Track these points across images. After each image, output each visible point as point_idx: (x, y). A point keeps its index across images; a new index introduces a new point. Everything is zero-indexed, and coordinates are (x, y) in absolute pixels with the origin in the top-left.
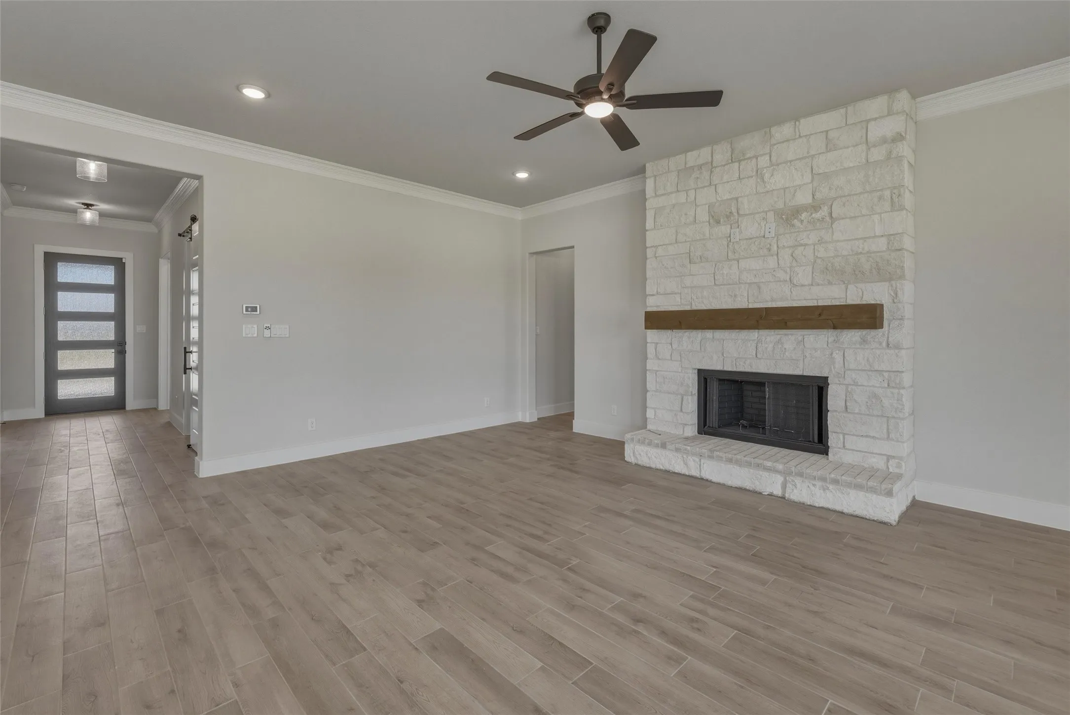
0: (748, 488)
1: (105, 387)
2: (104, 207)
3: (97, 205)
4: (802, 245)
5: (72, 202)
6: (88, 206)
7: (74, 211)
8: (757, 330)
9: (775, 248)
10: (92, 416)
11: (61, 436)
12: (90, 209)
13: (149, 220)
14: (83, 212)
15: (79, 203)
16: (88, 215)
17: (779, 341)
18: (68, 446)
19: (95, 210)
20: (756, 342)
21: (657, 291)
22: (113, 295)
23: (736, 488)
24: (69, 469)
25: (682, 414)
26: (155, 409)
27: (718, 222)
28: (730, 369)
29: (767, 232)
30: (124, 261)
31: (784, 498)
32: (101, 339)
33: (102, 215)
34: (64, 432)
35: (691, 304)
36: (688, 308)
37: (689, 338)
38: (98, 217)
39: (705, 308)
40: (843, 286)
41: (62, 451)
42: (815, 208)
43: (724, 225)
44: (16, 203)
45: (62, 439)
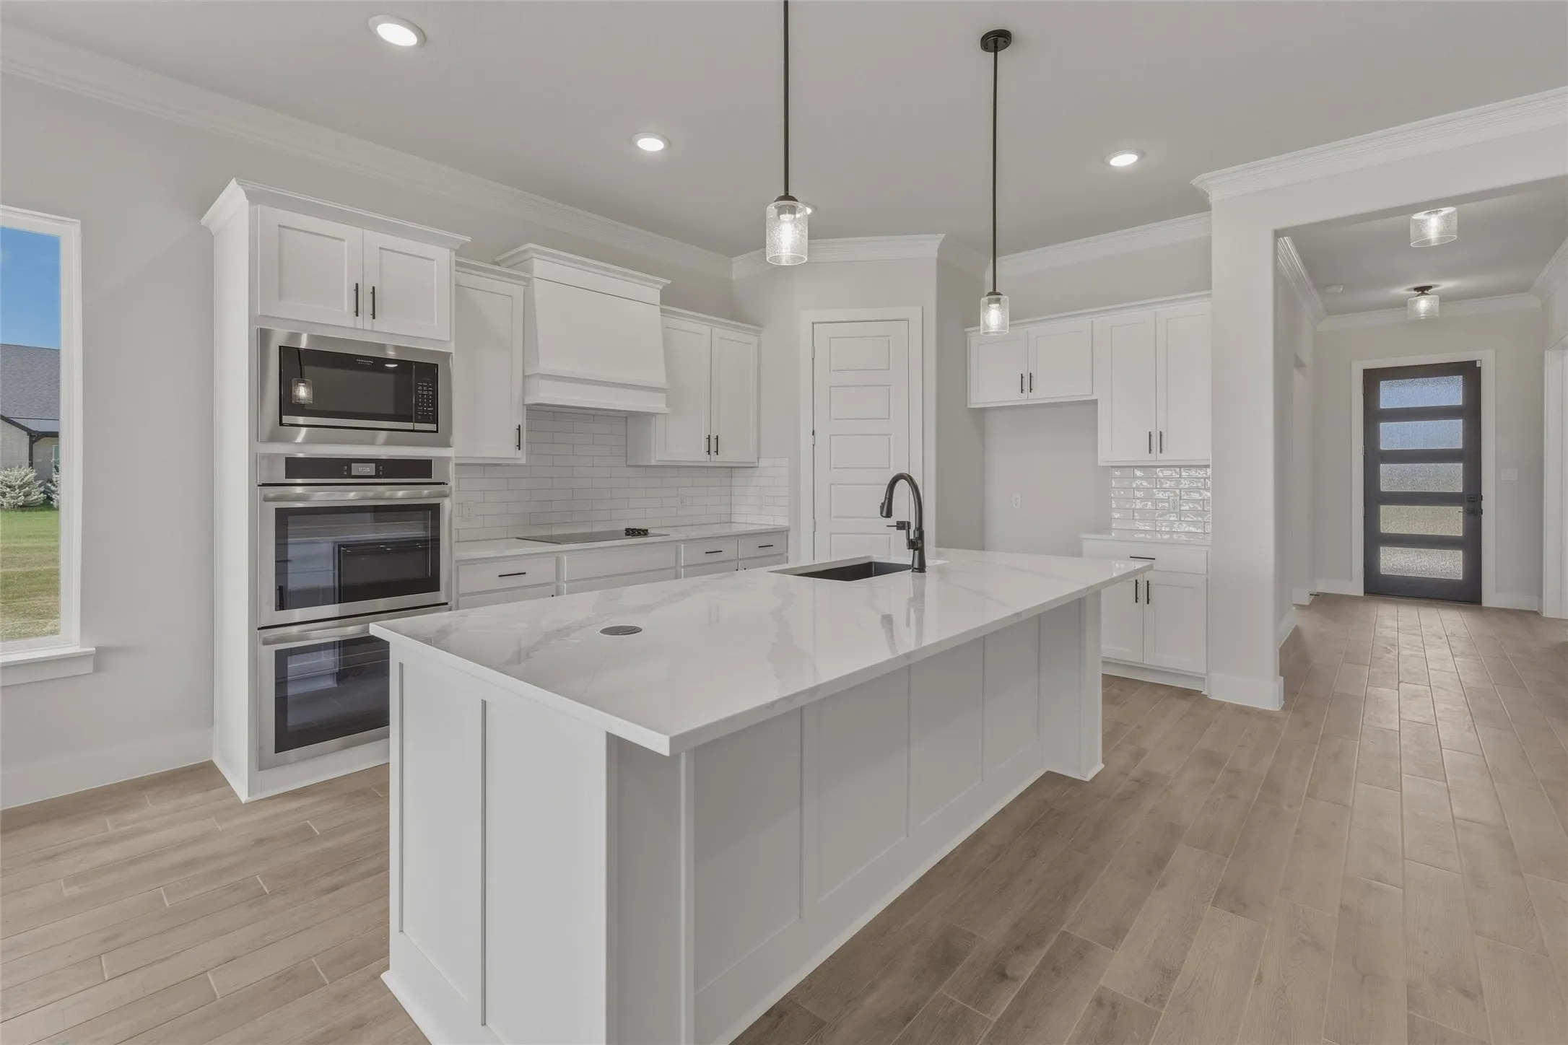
1: (1449, 565)
2: (1446, 285)
3: (1436, 286)
5: (1401, 291)
6: (1423, 290)
7: (1402, 304)
10: (1427, 605)
11: (1387, 628)
12: (1427, 294)
13: (1524, 288)
14: (1416, 301)
15: (1410, 290)
16: (1423, 304)
18: (1395, 645)
19: (1434, 293)
22: (1461, 421)
24: (1399, 682)
26: (1537, 614)
30: (1478, 365)
32: (1441, 491)
33: (1445, 299)
34: (1389, 623)
38: (1438, 304)
41: (1389, 652)
44: (1331, 312)
45: (1387, 633)
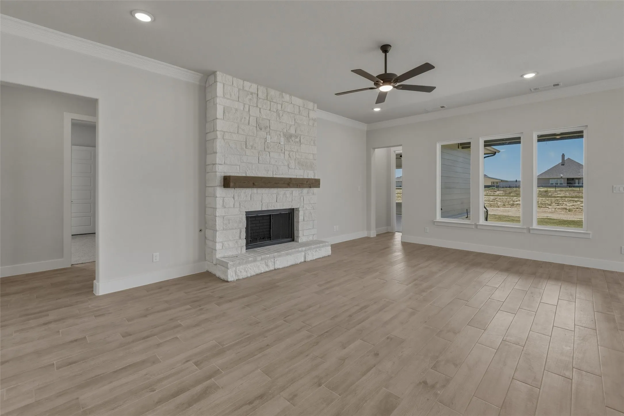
0: (293, 264)
4: (292, 151)
8: (276, 189)
9: (283, 150)
17: (285, 194)
20: (276, 194)
21: (225, 162)
23: (289, 266)
25: (240, 240)
27: (261, 129)
28: (265, 209)
29: (281, 142)
31: (305, 262)
35: (246, 172)
36: (244, 175)
37: (245, 193)
39: (254, 176)
40: (303, 171)
42: (296, 137)
43: (263, 131)
